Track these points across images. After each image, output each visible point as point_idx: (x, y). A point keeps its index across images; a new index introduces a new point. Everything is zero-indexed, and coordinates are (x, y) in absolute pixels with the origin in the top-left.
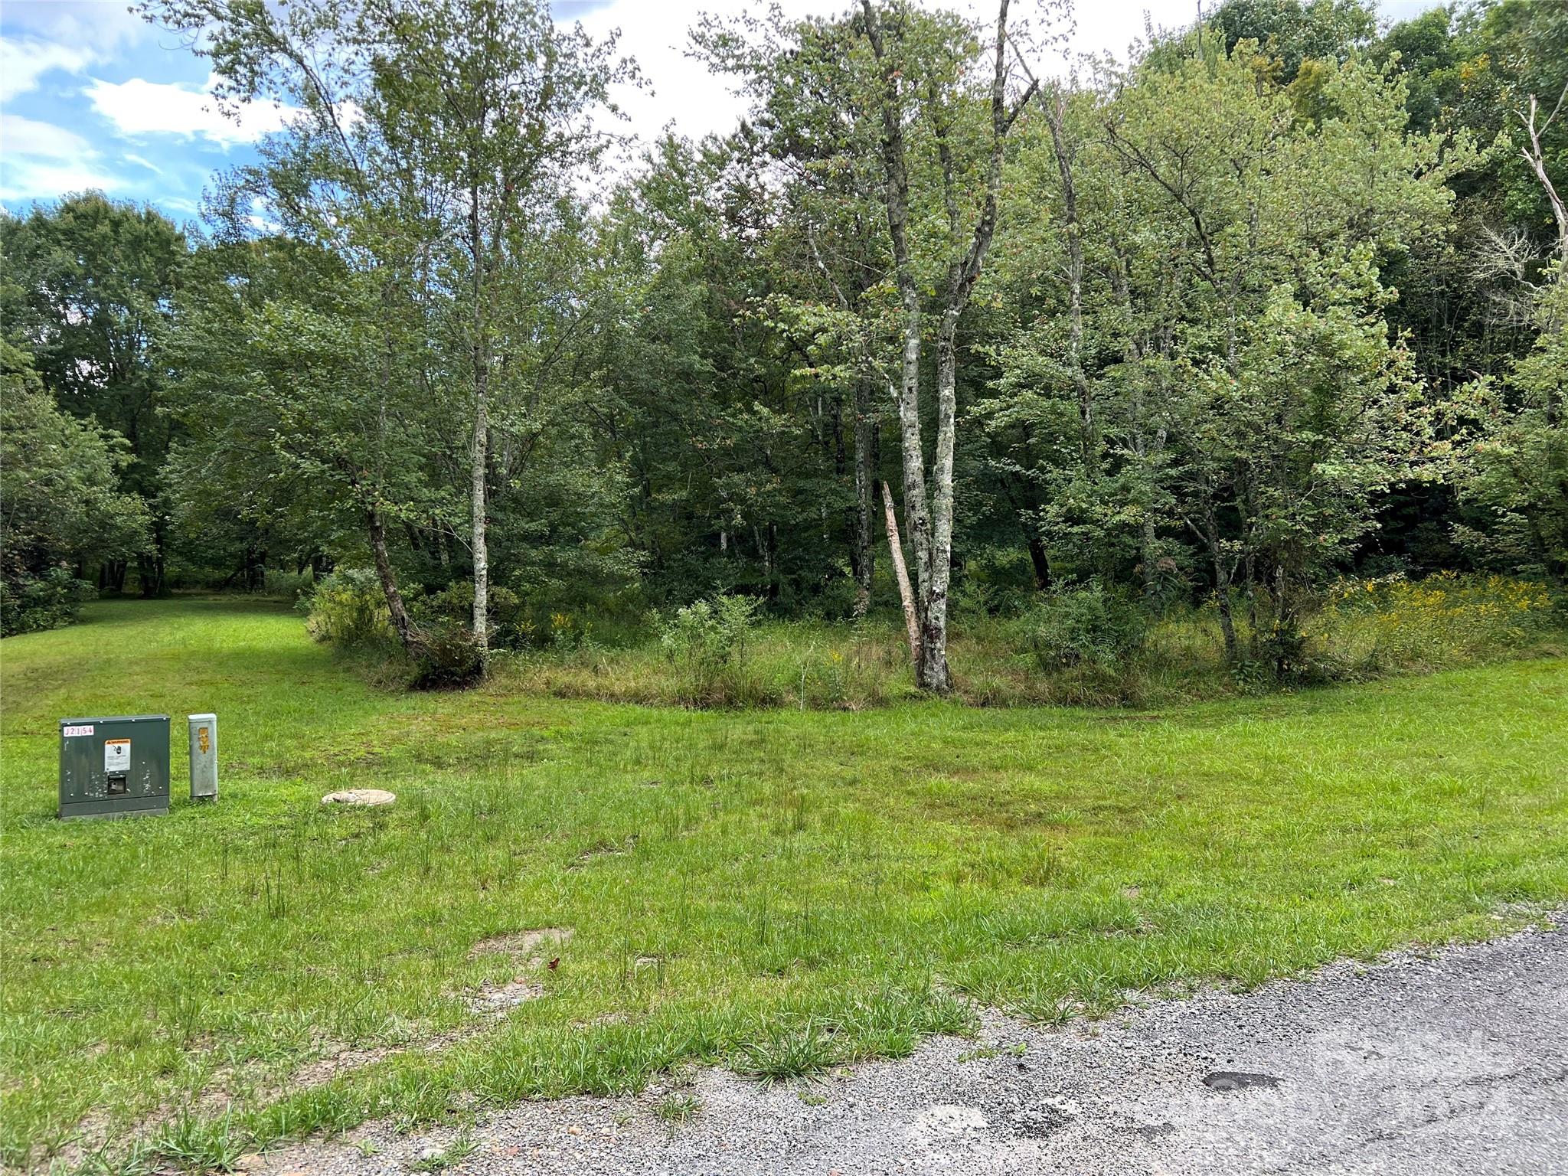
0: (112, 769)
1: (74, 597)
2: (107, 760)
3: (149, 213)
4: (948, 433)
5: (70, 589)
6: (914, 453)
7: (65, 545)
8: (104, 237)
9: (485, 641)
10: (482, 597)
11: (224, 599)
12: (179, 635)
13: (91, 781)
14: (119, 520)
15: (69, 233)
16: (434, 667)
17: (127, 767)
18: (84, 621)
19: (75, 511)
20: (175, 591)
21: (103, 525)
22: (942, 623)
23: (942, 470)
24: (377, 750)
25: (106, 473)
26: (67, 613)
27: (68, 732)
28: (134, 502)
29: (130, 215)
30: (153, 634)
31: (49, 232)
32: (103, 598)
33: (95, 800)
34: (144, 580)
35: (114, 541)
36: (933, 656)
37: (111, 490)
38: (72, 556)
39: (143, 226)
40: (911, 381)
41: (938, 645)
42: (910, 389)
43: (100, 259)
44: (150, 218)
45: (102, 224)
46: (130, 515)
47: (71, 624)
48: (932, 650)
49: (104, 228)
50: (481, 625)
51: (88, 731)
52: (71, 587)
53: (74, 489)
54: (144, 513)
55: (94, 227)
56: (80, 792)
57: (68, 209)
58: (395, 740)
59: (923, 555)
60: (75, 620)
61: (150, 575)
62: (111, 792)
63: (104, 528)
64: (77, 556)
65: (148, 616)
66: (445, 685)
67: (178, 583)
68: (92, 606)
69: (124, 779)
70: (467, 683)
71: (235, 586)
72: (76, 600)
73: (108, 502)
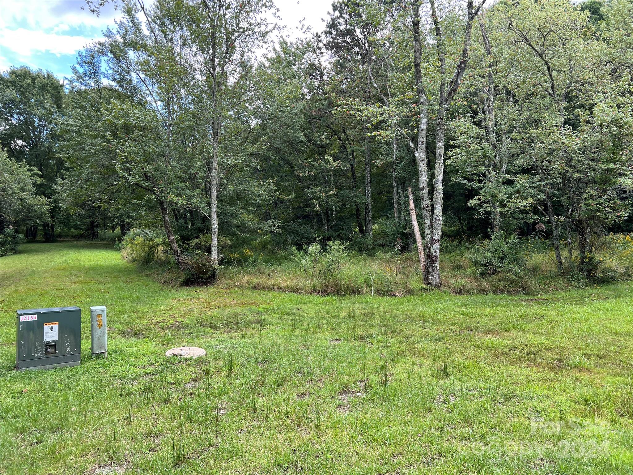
0: (48, 340)
1: (16, 242)
2: (45, 335)
3: (48, 75)
4: (440, 164)
5: (14, 238)
6: (423, 173)
7: (11, 218)
8: (29, 85)
9: (216, 262)
10: (215, 242)
11: (81, 243)
12: (64, 258)
13: (35, 347)
14: (36, 208)
15: (13, 83)
16: (193, 275)
17: (56, 338)
18: (20, 252)
19: (16, 204)
20: (59, 239)
21: (28, 209)
22: (438, 254)
23: (438, 181)
24: (179, 319)
25: (30, 186)
26: (12, 249)
27: (23, 319)
28: (42, 200)
29: (40, 75)
30: (52, 258)
31: (5, 82)
32: (29, 242)
33: (38, 358)
34: (46, 234)
35: (33, 217)
36: (433, 270)
37: (32, 194)
38: (14, 223)
39: (46, 80)
40: (422, 139)
41: (436, 265)
42: (422, 143)
43: (27, 94)
44: (49, 77)
45: (27, 79)
46: (41, 205)
47: (15, 253)
48: (433, 267)
49: (29, 81)
50: (214, 254)
51: (34, 318)
52: (14, 237)
53: (16, 193)
54: (46, 205)
55: (24, 80)
56: (29, 354)
57: (13, 72)
58: (186, 314)
59: (428, 222)
60: (16, 252)
61: (48, 232)
62: (47, 353)
63: (29, 211)
64: (16, 223)
65: (48, 251)
66: (198, 283)
67: (60, 236)
68: (23, 246)
69: (55, 345)
70: (208, 282)
71: (85, 237)
72: (17, 243)
73: (31, 199)
